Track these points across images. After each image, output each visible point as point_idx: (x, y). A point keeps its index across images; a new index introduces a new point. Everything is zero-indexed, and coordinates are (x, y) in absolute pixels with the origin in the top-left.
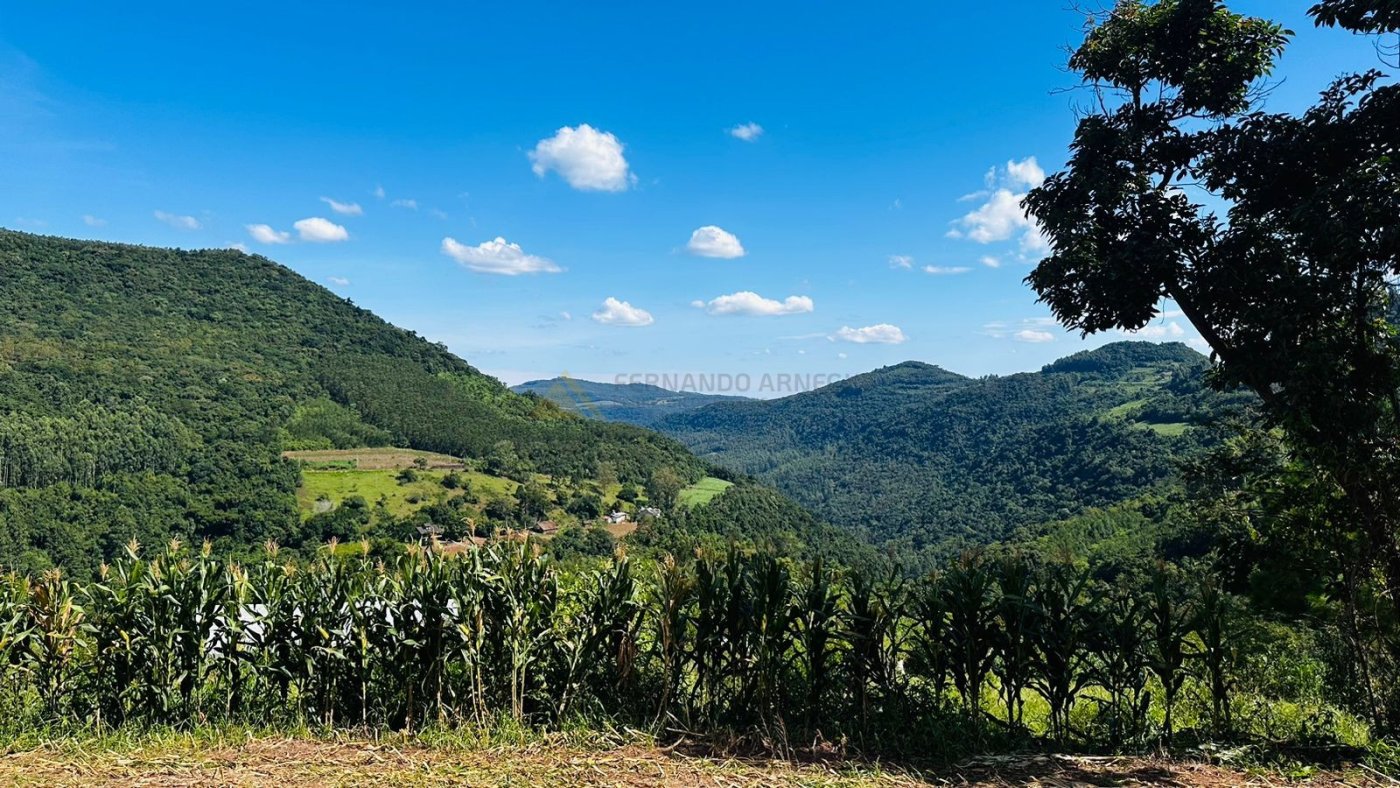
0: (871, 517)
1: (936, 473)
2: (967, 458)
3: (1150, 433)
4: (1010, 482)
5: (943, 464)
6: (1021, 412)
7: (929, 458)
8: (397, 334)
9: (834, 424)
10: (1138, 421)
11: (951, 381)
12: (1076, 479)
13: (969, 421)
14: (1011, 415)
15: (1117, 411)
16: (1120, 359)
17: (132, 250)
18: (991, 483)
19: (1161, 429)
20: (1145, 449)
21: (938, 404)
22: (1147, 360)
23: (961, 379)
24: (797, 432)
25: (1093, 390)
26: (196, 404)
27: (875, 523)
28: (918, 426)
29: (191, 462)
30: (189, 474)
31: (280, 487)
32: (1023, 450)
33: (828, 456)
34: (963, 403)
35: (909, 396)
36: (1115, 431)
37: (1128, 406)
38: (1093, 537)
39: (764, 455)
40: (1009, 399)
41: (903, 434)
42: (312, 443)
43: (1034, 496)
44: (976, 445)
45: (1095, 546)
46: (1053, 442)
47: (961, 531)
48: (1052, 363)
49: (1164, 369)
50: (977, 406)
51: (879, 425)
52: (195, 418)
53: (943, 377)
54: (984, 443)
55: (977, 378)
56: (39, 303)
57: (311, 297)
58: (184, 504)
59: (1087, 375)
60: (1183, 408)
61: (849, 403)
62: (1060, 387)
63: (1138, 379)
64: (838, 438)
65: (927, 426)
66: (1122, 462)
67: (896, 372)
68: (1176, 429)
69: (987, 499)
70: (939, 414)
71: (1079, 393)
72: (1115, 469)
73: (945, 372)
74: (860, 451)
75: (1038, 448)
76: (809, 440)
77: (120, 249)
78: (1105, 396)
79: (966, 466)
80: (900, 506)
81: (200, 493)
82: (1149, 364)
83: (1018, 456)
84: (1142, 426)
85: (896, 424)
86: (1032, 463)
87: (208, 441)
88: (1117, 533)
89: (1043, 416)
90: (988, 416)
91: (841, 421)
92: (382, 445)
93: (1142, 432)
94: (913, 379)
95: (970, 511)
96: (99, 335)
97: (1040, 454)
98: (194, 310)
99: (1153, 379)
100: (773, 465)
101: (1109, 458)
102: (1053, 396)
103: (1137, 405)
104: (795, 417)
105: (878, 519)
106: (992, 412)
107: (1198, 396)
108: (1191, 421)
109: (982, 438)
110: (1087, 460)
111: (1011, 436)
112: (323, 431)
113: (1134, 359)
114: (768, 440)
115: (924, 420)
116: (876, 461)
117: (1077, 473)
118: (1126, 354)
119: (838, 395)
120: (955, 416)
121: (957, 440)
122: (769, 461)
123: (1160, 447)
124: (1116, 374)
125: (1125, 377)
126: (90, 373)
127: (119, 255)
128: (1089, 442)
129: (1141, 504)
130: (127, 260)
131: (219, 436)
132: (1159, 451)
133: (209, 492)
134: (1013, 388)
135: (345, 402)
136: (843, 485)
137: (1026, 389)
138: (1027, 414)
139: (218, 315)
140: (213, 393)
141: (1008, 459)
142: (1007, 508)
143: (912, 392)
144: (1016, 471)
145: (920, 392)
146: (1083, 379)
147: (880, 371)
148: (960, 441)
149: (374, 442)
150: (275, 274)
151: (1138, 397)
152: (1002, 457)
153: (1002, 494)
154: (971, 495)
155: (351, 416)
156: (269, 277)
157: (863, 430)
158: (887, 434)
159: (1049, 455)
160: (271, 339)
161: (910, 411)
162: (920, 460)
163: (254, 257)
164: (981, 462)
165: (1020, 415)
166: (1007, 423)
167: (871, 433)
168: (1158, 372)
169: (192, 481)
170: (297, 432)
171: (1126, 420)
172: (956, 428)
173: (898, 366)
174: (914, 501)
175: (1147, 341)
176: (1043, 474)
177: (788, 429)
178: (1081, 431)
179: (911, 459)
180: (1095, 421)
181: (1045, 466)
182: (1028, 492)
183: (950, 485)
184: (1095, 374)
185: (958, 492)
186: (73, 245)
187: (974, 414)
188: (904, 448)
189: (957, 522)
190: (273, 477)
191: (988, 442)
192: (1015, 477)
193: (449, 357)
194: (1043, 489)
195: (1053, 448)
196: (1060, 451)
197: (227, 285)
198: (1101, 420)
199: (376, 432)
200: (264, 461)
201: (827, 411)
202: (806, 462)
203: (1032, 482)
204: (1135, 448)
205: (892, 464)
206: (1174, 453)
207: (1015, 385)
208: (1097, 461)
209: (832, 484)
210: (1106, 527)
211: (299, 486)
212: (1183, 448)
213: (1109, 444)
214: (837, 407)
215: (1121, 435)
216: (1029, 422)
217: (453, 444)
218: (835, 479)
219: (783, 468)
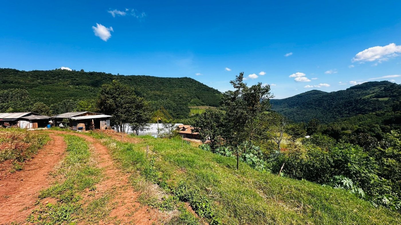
0: (304, 120)
1: (319, 111)
2: (327, 108)
3: (377, 100)
4: (337, 112)
5: (321, 110)
6: (341, 98)
7: (318, 108)
8: (210, 88)
9: (296, 103)
10: (373, 98)
11: (323, 93)
12: (355, 111)
13: (327, 101)
14: (338, 99)
15: (367, 96)
16: (368, 85)
17: (172, 78)
18: (332, 113)
19: (380, 99)
20: (376, 104)
21: (320, 98)
22: (376, 85)
23: (326, 93)
24: (288, 105)
25: (360, 93)
26: (176, 99)
27: (304, 121)
28: (315, 102)
29: (174, 108)
30: (173, 110)
31: (187, 112)
32: (341, 106)
33: (295, 109)
34: (326, 97)
35: (313, 97)
36: (367, 100)
37: (370, 95)
38: (360, 120)
39: (281, 109)
40: (338, 96)
41: (312, 104)
42: (193, 105)
43: (343, 115)
44: (329, 106)
45: (361, 123)
46: (349, 104)
47: (324, 122)
48: (349, 88)
49: (381, 87)
50: (329, 98)
51: (306, 102)
52: (176, 101)
53: (321, 92)
54: (331, 105)
55: (330, 92)
56: (158, 86)
57: (197, 83)
58: (172, 114)
59: (358, 90)
60: (388, 94)
61: (300, 99)
62: (351, 92)
63: (373, 90)
64: (297, 106)
65: (318, 102)
66: (368, 107)
67: (310, 92)
68: (386, 99)
69: (331, 116)
70: (320, 100)
71: (356, 94)
72: (366, 108)
73: (322, 92)
74: (302, 107)
75: (345, 105)
76: (291, 106)
77: (170, 78)
78: (364, 94)
79: (327, 110)
80: (310, 118)
81: (175, 113)
82: (377, 86)
83: (340, 107)
84: (375, 99)
85: (310, 102)
86: (343, 108)
87: (177, 105)
88: (368, 120)
89: (346, 99)
90: (332, 100)
91: (298, 102)
92: (204, 105)
93: (375, 100)
94: (314, 93)
95: (327, 118)
96: (165, 90)
97: (345, 106)
98: (179, 86)
99: (378, 89)
100: (283, 111)
101: (364, 106)
102: (349, 94)
103: (373, 94)
104: (288, 102)
105: (305, 120)
106: (333, 99)
107: (393, 91)
108: (390, 97)
109: (331, 104)
110: (358, 107)
111: (338, 103)
112: (195, 103)
113: (372, 85)
114: (282, 106)
115: (317, 101)
116: (305, 109)
117: (355, 110)
118: (370, 84)
119: (297, 97)
120: (324, 100)
121: (324, 105)
122: (282, 110)
123: (380, 103)
124: (367, 89)
125: (369, 89)
126: (163, 95)
127: (170, 79)
128: (359, 103)
129: (375, 113)
130: (171, 79)
131: (179, 104)
132: (380, 104)
133: (176, 113)
134: (339, 93)
135: (199, 99)
136: (298, 114)
137: (342, 94)
138: (342, 99)
139: (182, 87)
140: (179, 98)
141: (337, 108)
142: (336, 118)
143: (314, 96)
144: (339, 110)
145: (316, 96)
146: (357, 91)
147: (307, 92)
148: (325, 105)
149: (203, 105)
150: (192, 80)
151: (373, 93)
152: (336, 107)
153: (335, 115)
154: (327, 115)
155: (200, 101)
156: (191, 81)
157: (303, 104)
158: (308, 104)
159: (348, 106)
160: (190, 90)
161: (313, 99)
162: (316, 109)
163: (189, 78)
164: (330, 109)
165: (340, 99)
166: (337, 101)
167: (304, 104)
168: (380, 88)
169: (174, 111)
170: (191, 103)
171: (370, 98)
172: (324, 102)
173: (311, 91)
174: (314, 117)
175: (376, 81)
176: (346, 110)
177: (286, 104)
178: (357, 101)
179: (313, 109)
180: (361, 99)
181: (347, 109)
182: (342, 114)
183: (322, 113)
184: (361, 89)
185: (324, 115)
186: (164, 78)
187: (329, 99)
188: (312, 106)
189: (324, 121)
190: (186, 110)
191: (332, 105)
192: (338, 111)
193: (218, 92)
194: (346, 113)
195: (349, 105)
196: (351, 106)
197: (185, 82)
198: (363, 98)
199: (203, 103)
200: (185, 108)
201: (295, 100)
202: (290, 110)
203: (343, 112)
204: (372, 103)
205: (309, 110)
206: (385, 104)
207: (340, 93)
208: (361, 107)
209: (295, 114)
210: (364, 118)
211: (190, 112)
212: (388, 103)
213: (364, 103)
214: (297, 99)
215: (368, 101)
216: (343, 100)
217: (216, 105)
218: (296, 113)
219: (285, 111)
